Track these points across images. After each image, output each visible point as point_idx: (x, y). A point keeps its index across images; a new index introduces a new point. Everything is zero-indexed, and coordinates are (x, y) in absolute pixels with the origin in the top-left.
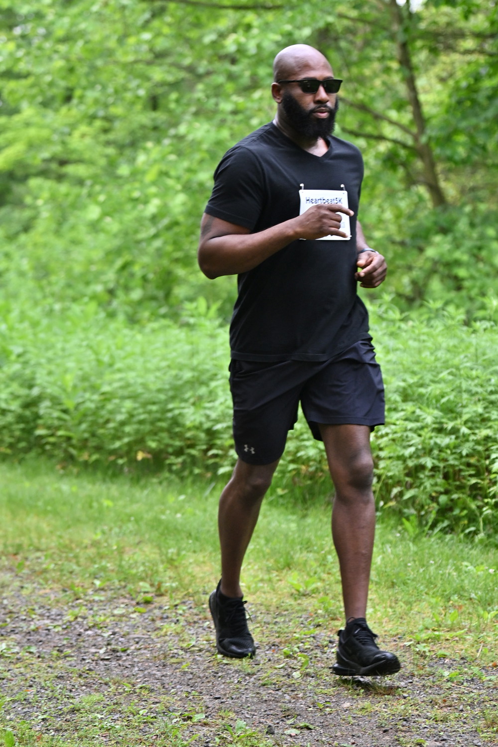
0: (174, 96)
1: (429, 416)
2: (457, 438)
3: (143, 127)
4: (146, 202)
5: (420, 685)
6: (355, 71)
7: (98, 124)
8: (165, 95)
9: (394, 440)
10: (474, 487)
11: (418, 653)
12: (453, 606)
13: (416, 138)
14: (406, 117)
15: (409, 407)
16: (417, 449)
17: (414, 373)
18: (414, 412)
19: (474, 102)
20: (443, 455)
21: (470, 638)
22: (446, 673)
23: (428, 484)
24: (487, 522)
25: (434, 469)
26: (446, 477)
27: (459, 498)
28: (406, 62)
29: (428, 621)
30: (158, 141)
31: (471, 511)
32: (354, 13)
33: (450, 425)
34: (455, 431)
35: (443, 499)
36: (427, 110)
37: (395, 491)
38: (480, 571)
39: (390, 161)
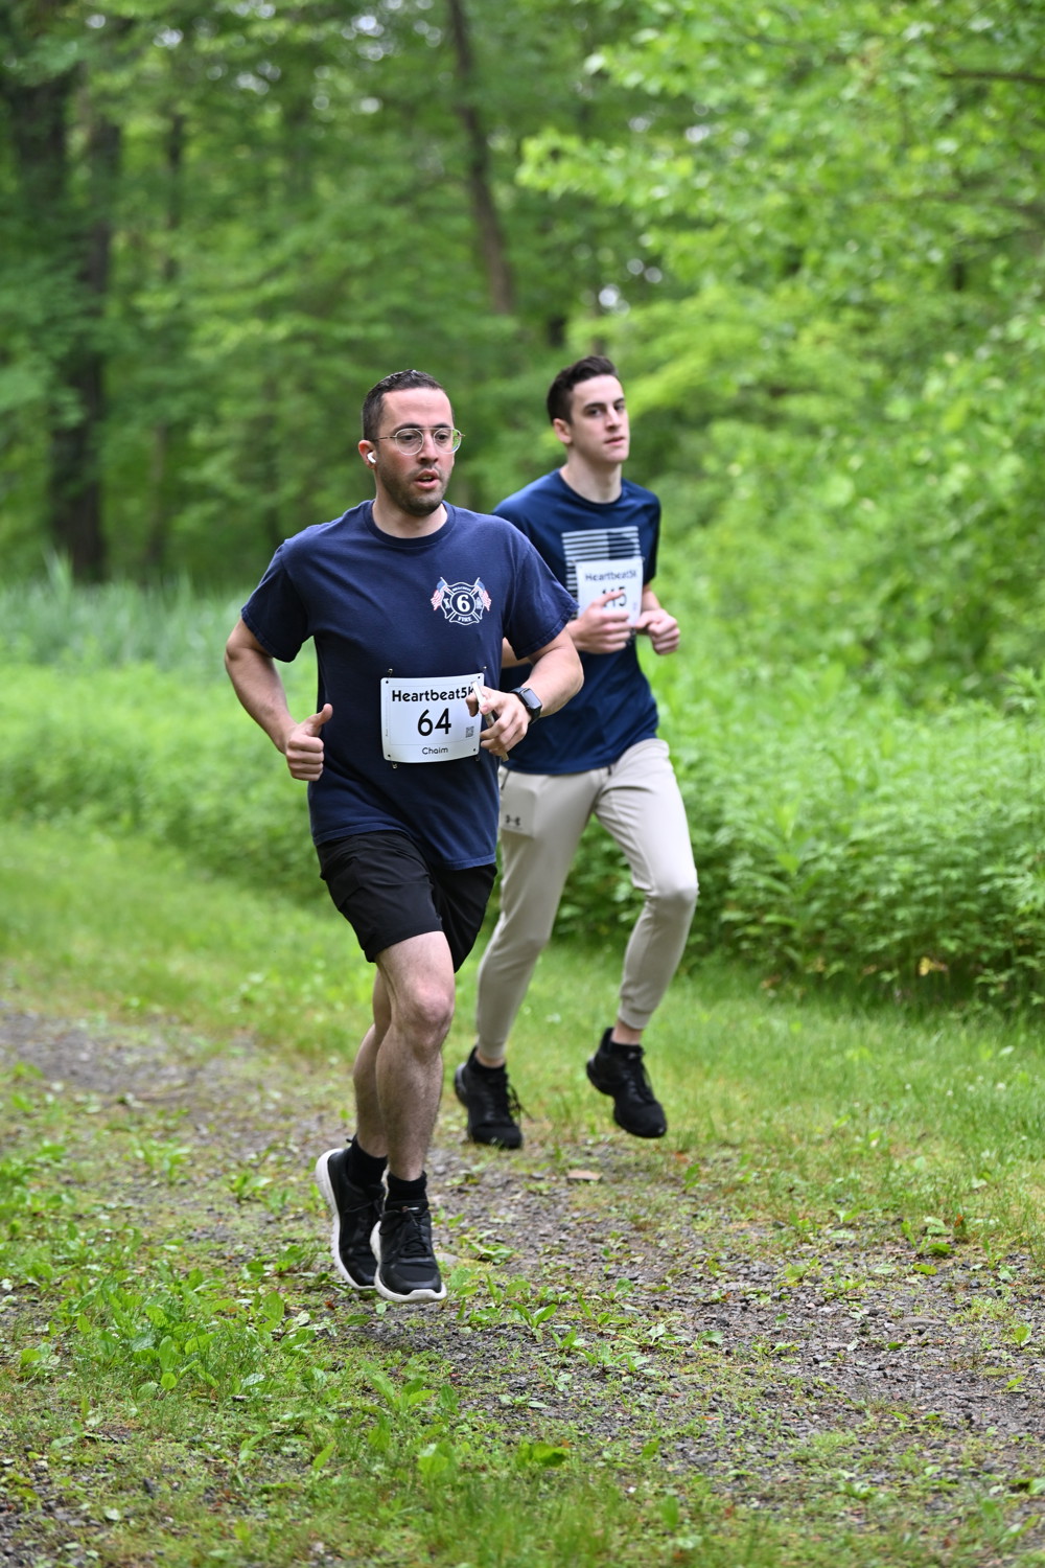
0: (1000, 263)
3: (935, 323)
4: (942, 470)
7: (850, 316)
8: (983, 262)
30: (968, 352)
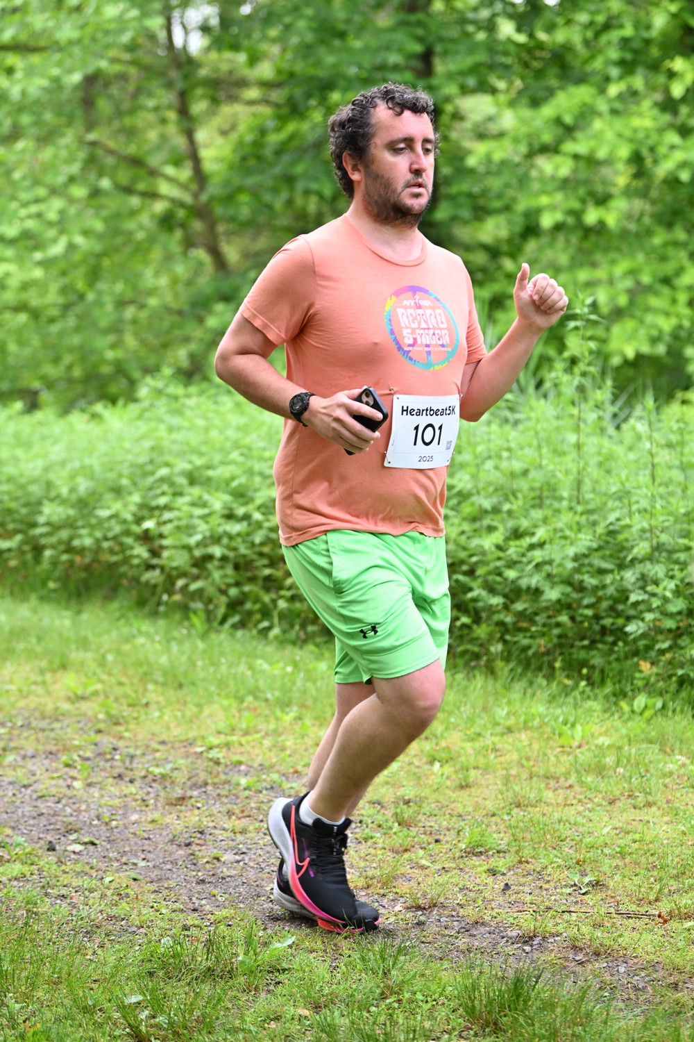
1: (218, 502)
2: (249, 525)
5: (215, 795)
6: (128, 121)
9: (178, 528)
10: (268, 579)
11: (211, 760)
12: (248, 709)
13: (196, 196)
14: (185, 173)
15: (196, 491)
16: (205, 538)
17: (201, 454)
18: (200, 498)
19: (260, 158)
20: (233, 544)
21: (267, 742)
22: (244, 781)
23: (217, 575)
24: (282, 616)
25: (224, 559)
26: (237, 567)
27: (251, 592)
28: (183, 111)
29: (221, 725)
31: (264, 605)
32: (127, 56)
33: (241, 511)
34: (247, 517)
35: (233, 592)
36: (209, 166)
37: (180, 583)
38: (276, 670)
39: (167, 222)
